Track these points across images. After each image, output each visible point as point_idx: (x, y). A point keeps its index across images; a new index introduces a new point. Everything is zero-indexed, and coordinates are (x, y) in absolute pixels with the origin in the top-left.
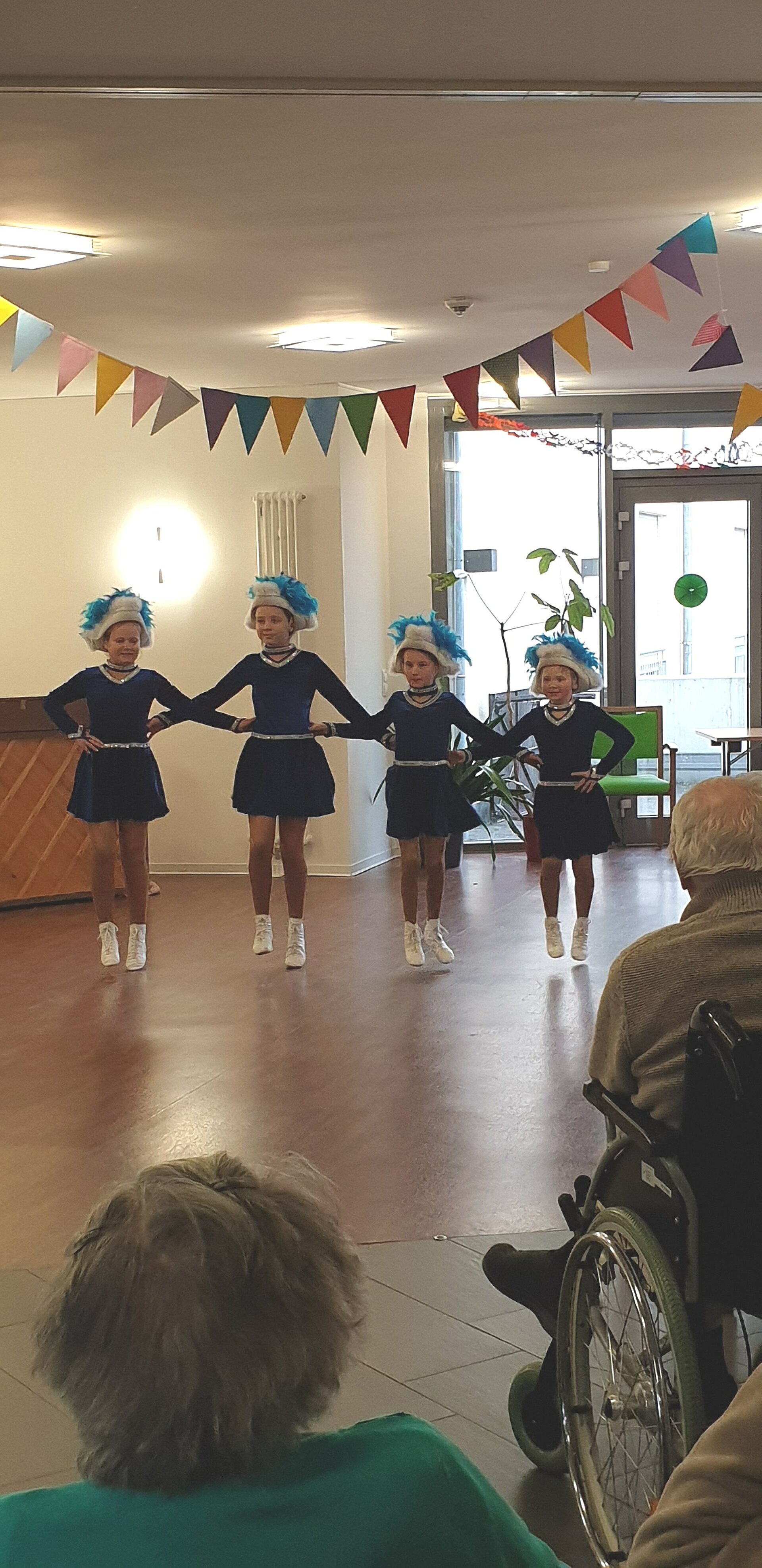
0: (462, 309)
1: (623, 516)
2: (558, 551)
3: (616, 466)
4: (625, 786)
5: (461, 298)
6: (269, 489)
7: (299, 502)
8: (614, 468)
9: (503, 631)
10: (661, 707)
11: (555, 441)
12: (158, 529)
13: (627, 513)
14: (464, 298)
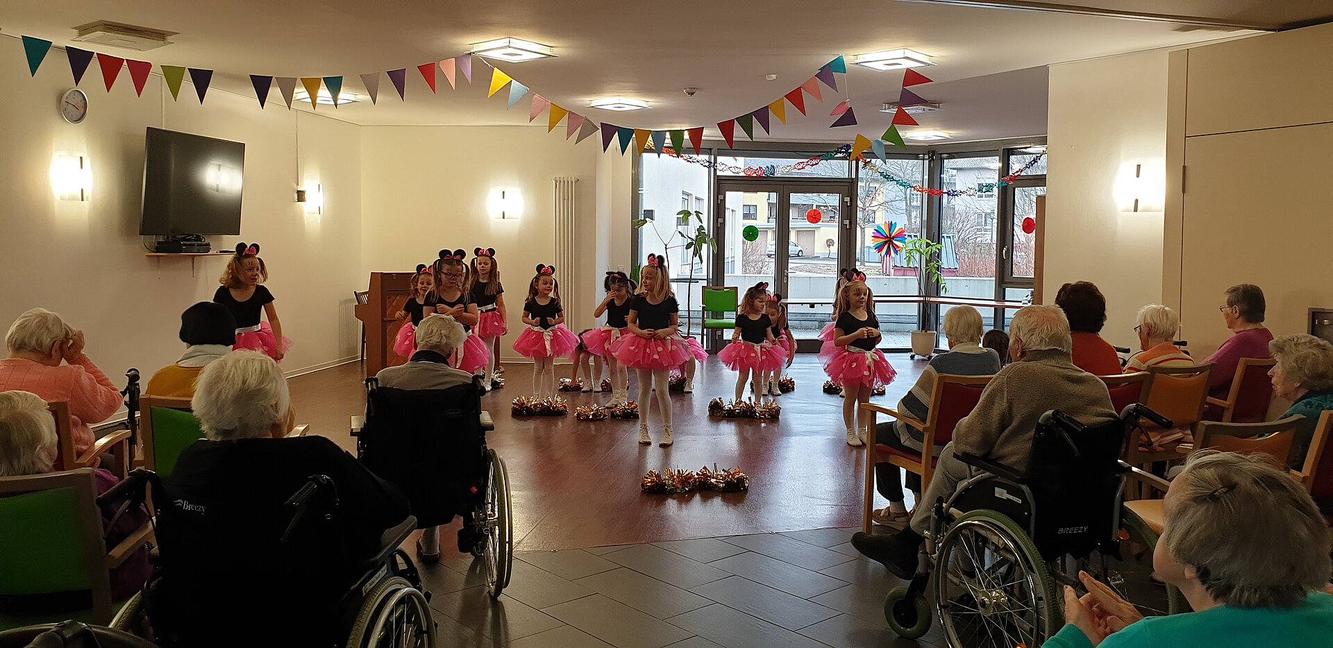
0: (692, 94)
1: (721, 197)
2: (693, 212)
3: (719, 173)
4: (720, 323)
5: (692, 88)
6: (561, 175)
7: (576, 182)
8: (718, 174)
9: (666, 249)
10: (737, 288)
11: (691, 160)
12: (503, 192)
13: (722, 196)
14: (694, 88)
